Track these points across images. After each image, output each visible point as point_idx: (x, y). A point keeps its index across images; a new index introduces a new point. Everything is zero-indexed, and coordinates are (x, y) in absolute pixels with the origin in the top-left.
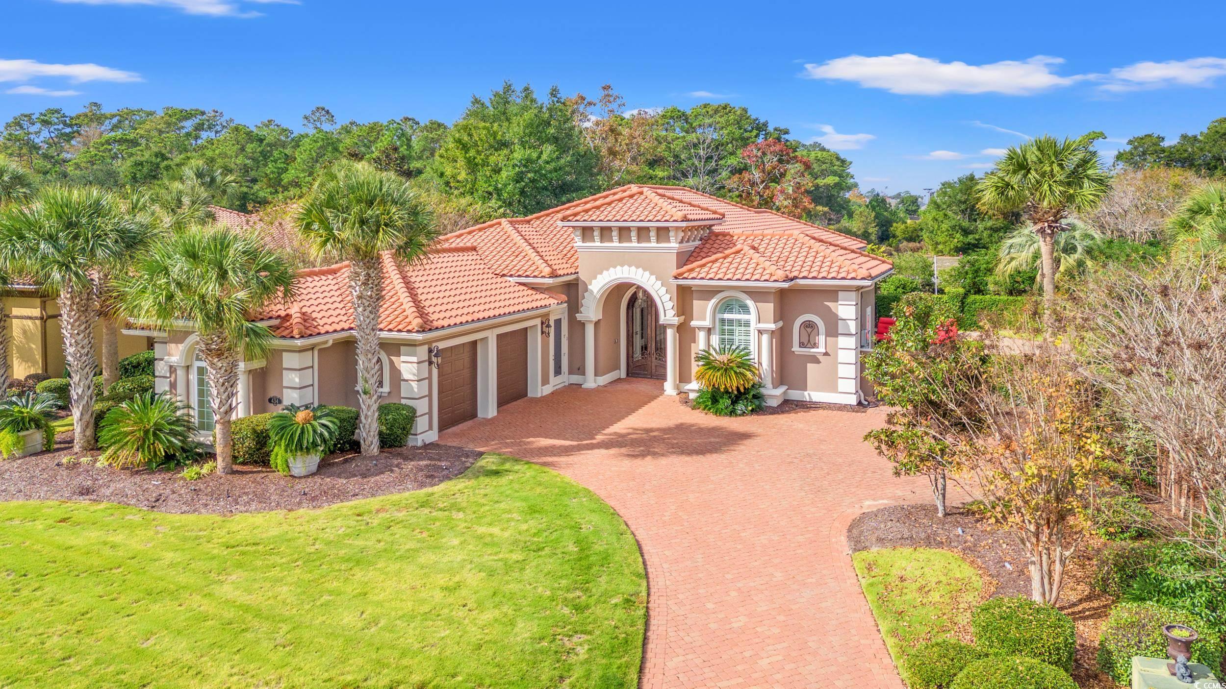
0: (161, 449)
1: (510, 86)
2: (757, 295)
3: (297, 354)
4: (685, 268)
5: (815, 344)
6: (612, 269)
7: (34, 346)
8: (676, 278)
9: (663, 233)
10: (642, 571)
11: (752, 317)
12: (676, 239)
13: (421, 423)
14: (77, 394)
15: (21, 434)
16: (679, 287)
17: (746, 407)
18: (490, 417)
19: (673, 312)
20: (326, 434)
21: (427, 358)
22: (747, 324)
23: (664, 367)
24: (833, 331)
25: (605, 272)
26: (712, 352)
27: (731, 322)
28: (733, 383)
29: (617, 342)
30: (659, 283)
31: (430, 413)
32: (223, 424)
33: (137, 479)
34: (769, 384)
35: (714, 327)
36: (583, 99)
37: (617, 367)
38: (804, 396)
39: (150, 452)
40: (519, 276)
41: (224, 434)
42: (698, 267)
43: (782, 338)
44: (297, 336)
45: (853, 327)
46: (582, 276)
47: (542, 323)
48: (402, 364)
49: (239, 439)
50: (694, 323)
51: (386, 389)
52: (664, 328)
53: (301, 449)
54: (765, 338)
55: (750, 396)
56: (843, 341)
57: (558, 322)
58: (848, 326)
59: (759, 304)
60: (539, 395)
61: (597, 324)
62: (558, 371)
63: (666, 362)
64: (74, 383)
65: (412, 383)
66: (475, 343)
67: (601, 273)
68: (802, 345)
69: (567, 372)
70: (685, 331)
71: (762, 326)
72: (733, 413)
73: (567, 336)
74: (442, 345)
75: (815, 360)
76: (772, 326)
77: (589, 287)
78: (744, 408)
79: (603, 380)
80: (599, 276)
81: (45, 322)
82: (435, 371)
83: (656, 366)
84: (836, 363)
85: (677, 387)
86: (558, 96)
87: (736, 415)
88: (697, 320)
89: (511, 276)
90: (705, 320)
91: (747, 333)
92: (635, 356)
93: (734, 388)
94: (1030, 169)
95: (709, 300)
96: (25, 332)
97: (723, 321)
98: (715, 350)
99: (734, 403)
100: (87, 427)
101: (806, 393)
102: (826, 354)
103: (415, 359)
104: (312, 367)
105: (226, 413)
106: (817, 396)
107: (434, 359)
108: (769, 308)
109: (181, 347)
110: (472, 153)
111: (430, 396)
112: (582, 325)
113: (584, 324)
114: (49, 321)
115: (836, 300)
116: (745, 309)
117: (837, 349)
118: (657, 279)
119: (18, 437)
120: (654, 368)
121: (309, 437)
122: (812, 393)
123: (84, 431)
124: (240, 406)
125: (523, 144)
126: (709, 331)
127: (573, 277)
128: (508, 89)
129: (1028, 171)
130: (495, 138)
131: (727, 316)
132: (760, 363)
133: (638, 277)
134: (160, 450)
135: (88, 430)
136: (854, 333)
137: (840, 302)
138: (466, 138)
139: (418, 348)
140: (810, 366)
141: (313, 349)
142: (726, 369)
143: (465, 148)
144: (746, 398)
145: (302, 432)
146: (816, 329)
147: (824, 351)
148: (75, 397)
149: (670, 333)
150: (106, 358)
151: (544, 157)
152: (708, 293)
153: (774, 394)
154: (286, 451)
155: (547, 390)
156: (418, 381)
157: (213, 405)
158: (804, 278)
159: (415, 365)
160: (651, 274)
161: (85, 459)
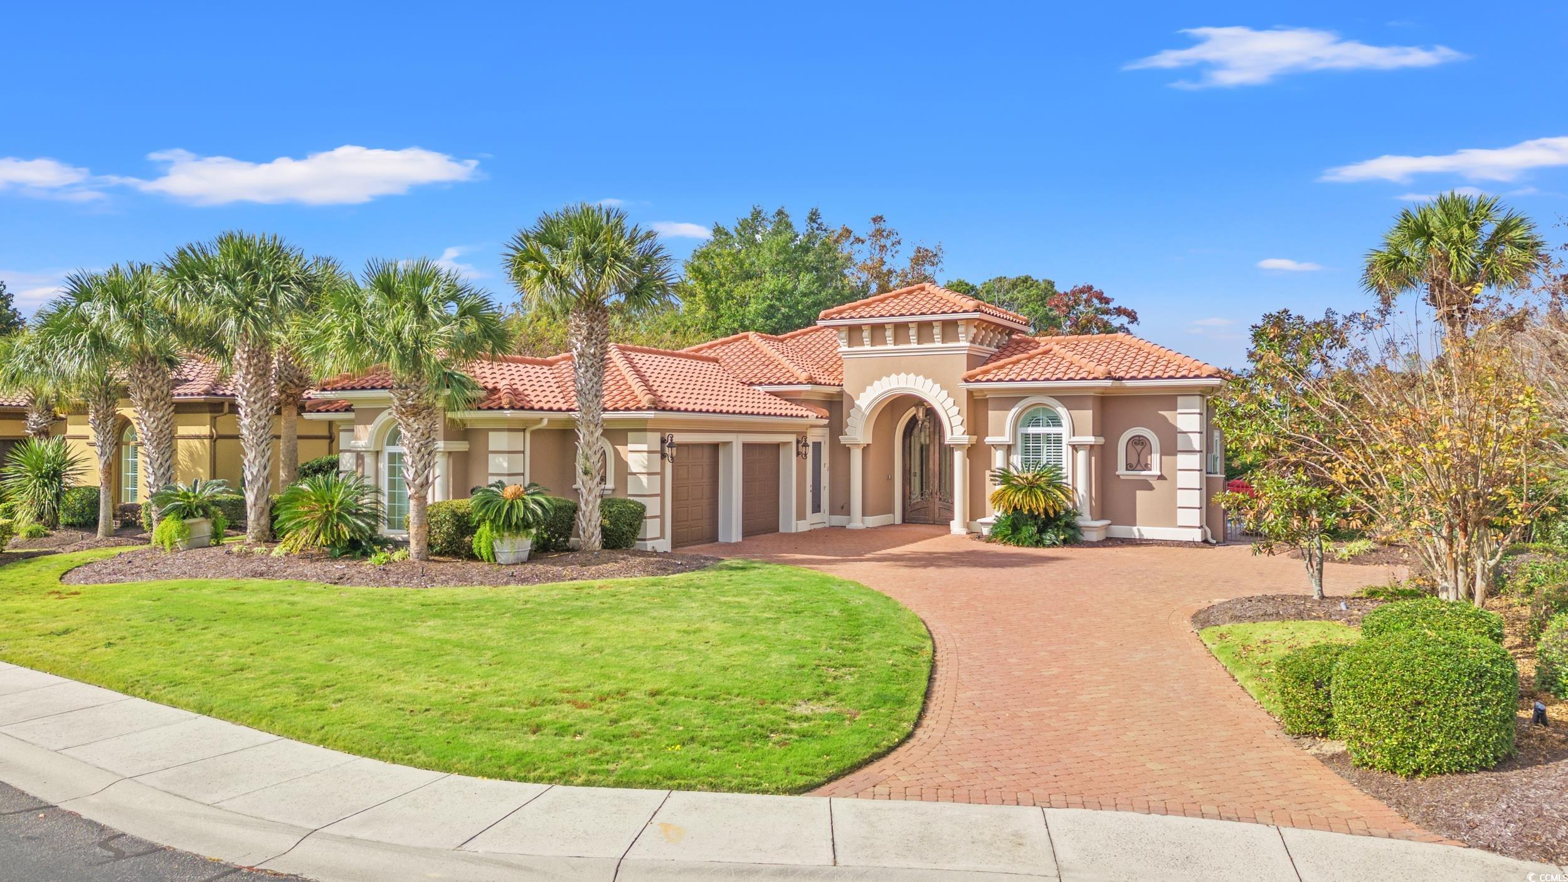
0: (347, 533)
1: (760, 212)
2: (1071, 399)
3: (506, 434)
4: (978, 370)
5: (1146, 465)
6: (885, 379)
7: (201, 471)
8: (966, 381)
9: (950, 328)
10: (926, 634)
11: (1065, 430)
12: (967, 337)
13: (651, 528)
14: (252, 473)
15: (187, 521)
16: (970, 393)
17: (1057, 536)
18: (734, 540)
19: (962, 429)
20: (539, 512)
21: (659, 449)
22: (1058, 440)
23: (950, 509)
24: (1170, 449)
25: (876, 383)
26: (1012, 470)
27: (1037, 437)
28: (1040, 503)
29: (891, 479)
30: (945, 393)
31: (662, 517)
32: (418, 499)
33: (318, 564)
34: (1087, 514)
35: (1015, 445)
36: (849, 232)
37: (890, 510)
38: (1133, 533)
39: (332, 534)
40: (771, 384)
41: (419, 512)
42: (995, 368)
43: (1103, 456)
44: (506, 407)
45: (1196, 442)
46: (847, 389)
47: (798, 442)
48: (630, 455)
49: (436, 522)
50: (989, 440)
51: (610, 484)
52: (951, 449)
53: (510, 525)
54: (1081, 455)
55: (1062, 523)
56: (1182, 460)
57: (817, 446)
58: (1190, 441)
59: (1074, 412)
60: (794, 531)
61: (866, 449)
62: (817, 508)
63: (953, 503)
64: (249, 461)
65: (641, 476)
66: (715, 447)
67: (871, 384)
68: (1129, 467)
69: (827, 511)
70: (977, 453)
71: (1077, 439)
72: (1039, 543)
73: (827, 465)
74: (678, 438)
75: (1147, 486)
76: (1091, 439)
77: (857, 402)
78: (1053, 537)
79: (872, 521)
80: (868, 388)
81: (215, 441)
82: (669, 466)
83: (940, 509)
84: (1175, 489)
85: (967, 526)
86: (819, 221)
87: (1044, 546)
88: (993, 435)
89: (760, 384)
90: (1003, 434)
91: (1059, 451)
92: (913, 497)
93: (1041, 510)
94: (1432, 234)
95: (1009, 409)
96: (191, 454)
97: (1026, 437)
98: (1016, 469)
99: (1042, 531)
100: (262, 514)
101: (1135, 529)
102: (1161, 477)
103: (644, 447)
104: (523, 452)
105: (422, 486)
106: (1149, 532)
107: (668, 451)
108: (1086, 416)
109: (370, 428)
110: (714, 285)
111: (662, 495)
112: (847, 450)
113: (849, 449)
114: (218, 441)
115: (1174, 408)
116: (1056, 421)
117: (1175, 470)
118: (942, 388)
119: (183, 525)
120: (937, 511)
121: (519, 513)
122: (1141, 528)
123: (258, 519)
124: (437, 481)
125: (776, 272)
126: (1009, 449)
127: (838, 389)
128: (757, 215)
129: (1430, 236)
130: (741, 267)
131: (1032, 430)
132: (1075, 489)
133: (919, 386)
134: (344, 533)
135: (263, 518)
136: (1197, 448)
137: (1179, 411)
138: (706, 268)
139: (649, 434)
140: (1140, 494)
141: (524, 430)
142: (1031, 487)
143: (705, 278)
144: (1057, 526)
145: (512, 506)
146: (1148, 447)
147: (1159, 473)
148: (250, 478)
149: (958, 457)
150: (284, 456)
151: (802, 287)
152: (1008, 400)
153: (1091, 525)
154: (492, 530)
155: (803, 526)
156: (648, 474)
157: (407, 475)
158: (1132, 378)
159: (645, 454)
160: (935, 382)
161: (260, 549)
